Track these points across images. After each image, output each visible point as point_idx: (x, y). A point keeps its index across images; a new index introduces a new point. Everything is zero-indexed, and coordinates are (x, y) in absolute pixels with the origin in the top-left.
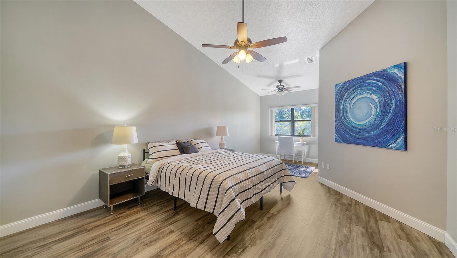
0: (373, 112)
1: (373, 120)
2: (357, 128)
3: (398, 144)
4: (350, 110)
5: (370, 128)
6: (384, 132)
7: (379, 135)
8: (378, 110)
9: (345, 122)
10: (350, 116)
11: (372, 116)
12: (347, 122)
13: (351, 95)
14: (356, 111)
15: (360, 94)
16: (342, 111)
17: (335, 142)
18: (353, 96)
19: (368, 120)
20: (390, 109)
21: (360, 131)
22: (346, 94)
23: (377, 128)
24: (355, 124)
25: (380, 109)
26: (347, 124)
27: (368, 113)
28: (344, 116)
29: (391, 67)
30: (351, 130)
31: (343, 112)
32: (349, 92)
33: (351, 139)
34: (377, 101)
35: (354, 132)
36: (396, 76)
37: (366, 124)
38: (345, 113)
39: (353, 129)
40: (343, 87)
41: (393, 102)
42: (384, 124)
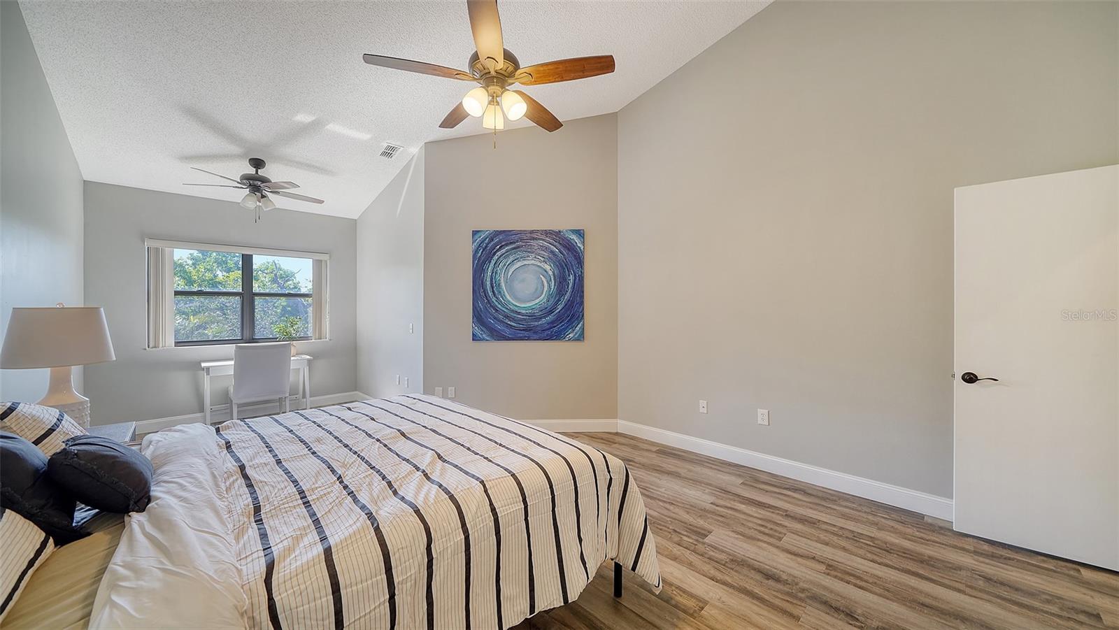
0: (546, 289)
1: (545, 300)
2: (519, 314)
3: (576, 333)
4: (506, 282)
5: (541, 313)
6: (559, 319)
7: (552, 322)
8: (553, 287)
9: (497, 304)
10: (506, 293)
11: (543, 295)
12: (500, 303)
13: (508, 256)
14: (518, 286)
15: (524, 258)
16: (488, 283)
17: (473, 340)
18: (511, 258)
19: (537, 301)
20: (568, 287)
21: (525, 317)
22: (499, 254)
23: (551, 312)
24: (516, 306)
25: (555, 285)
26: (499, 306)
27: (536, 290)
28: (493, 292)
29: (570, 230)
30: (507, 317)
31: (492, 284)
32: (504, 251)
33: (507, 332)
34: (551, 273)
35: (513, 320)
36: (575, 244)
37: (534, 307)
38: (495, 285)
39: (511, 315)
40: (492, 240)
41: (572, 277)
42: (560, 307)
